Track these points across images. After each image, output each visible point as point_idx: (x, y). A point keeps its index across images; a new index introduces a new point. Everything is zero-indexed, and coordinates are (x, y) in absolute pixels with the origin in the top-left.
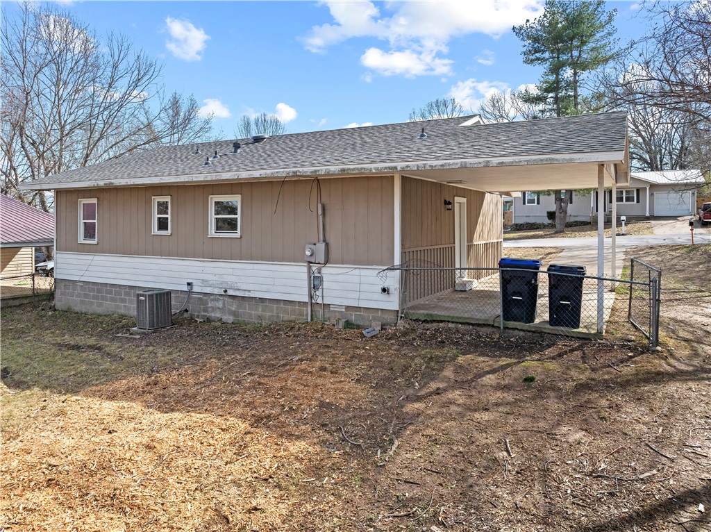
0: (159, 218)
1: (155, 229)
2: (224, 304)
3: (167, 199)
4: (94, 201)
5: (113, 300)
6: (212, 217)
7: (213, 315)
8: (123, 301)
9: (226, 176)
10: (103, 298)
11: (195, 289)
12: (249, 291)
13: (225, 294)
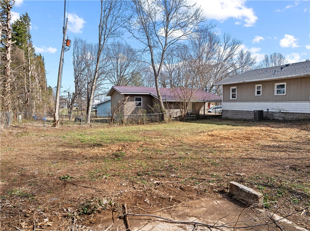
0: (257, 91)
1: (256, 94)
2: (279, 115)
3: (261, 85)
4: (236, 87)
5: (241, 115)
6: (276, 89)
7: (275, 118)
8: (244, 115)
9: (283, 77)
10: (238, 115)
11: (269, 111)
12: (288, 111)
13: (280, 112)
